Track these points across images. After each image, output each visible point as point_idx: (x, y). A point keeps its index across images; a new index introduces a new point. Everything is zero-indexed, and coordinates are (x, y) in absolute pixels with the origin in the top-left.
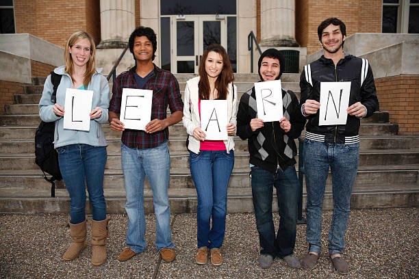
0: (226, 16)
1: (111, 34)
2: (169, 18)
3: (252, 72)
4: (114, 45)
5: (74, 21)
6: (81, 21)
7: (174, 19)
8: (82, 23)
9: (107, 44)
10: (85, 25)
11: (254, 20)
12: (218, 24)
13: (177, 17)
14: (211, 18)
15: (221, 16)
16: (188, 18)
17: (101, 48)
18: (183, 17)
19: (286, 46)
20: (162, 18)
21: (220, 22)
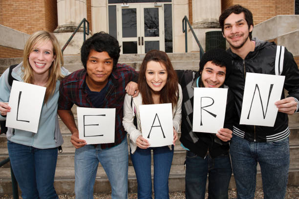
0: (162, 4)
1: (66, 20)
2: (116, 6)
3: (186, 51)
4: (69, 29)
5: (35, 9)
6: (40, 9)
7: (120, 6)
8: (41, 11)
9: (63, 28)
10: (44, 12)
11: (187, 7)
12: (156, 10)
13: (122, 5)
14: (150, 5)
15: (159, 4)
16: (131, 6)
17: (58, 32)
18: (127, 5)
19: (214, 27)
20: (109, 6)
21: (158, 9)
